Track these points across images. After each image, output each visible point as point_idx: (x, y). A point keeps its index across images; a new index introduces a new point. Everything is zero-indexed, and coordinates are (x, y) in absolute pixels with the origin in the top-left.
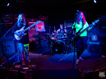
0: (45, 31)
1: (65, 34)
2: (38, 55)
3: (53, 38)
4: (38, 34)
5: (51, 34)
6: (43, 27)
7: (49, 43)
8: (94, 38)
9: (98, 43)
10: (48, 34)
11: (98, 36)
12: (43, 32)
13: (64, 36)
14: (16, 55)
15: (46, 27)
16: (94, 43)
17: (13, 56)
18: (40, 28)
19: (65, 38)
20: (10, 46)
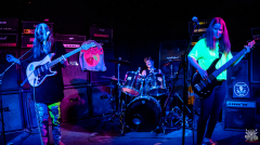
0: (104, 69)
1: (160, 79)
2: (86, 135)
3: (127, 90)
4: (84, 77)
5: (122, 77)
7: (115, 104)
8: (241, 89)
9: (251, 105)
10: (114, 78)
11: (250, 84)
12: (100, 73)
13: (159, 83)
14: (25, 134)
15: (107, 61)
16: (241, 104)
17: (18, 138)
18: (91, 61)
19: (160, 90)
20: (8, 110)
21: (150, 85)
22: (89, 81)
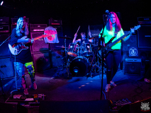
0: (58, 42)
1: (88, 47)
2: (48, 79)
3: (70, 53)
4: (47, 47)
5: (67, 46)
6: (54, 36)
7: (65, 61)
9: (139, 60)
10: (63, 47)
11: (138, 49)
12: (56, 44)
15: (59, 37)
16: (133, 60)
17: (11, 82)
19: (88, 53)
20: (5, 66)
21: (83, 50)
22: (50, 49)
